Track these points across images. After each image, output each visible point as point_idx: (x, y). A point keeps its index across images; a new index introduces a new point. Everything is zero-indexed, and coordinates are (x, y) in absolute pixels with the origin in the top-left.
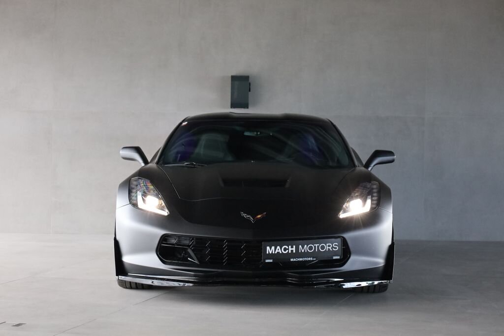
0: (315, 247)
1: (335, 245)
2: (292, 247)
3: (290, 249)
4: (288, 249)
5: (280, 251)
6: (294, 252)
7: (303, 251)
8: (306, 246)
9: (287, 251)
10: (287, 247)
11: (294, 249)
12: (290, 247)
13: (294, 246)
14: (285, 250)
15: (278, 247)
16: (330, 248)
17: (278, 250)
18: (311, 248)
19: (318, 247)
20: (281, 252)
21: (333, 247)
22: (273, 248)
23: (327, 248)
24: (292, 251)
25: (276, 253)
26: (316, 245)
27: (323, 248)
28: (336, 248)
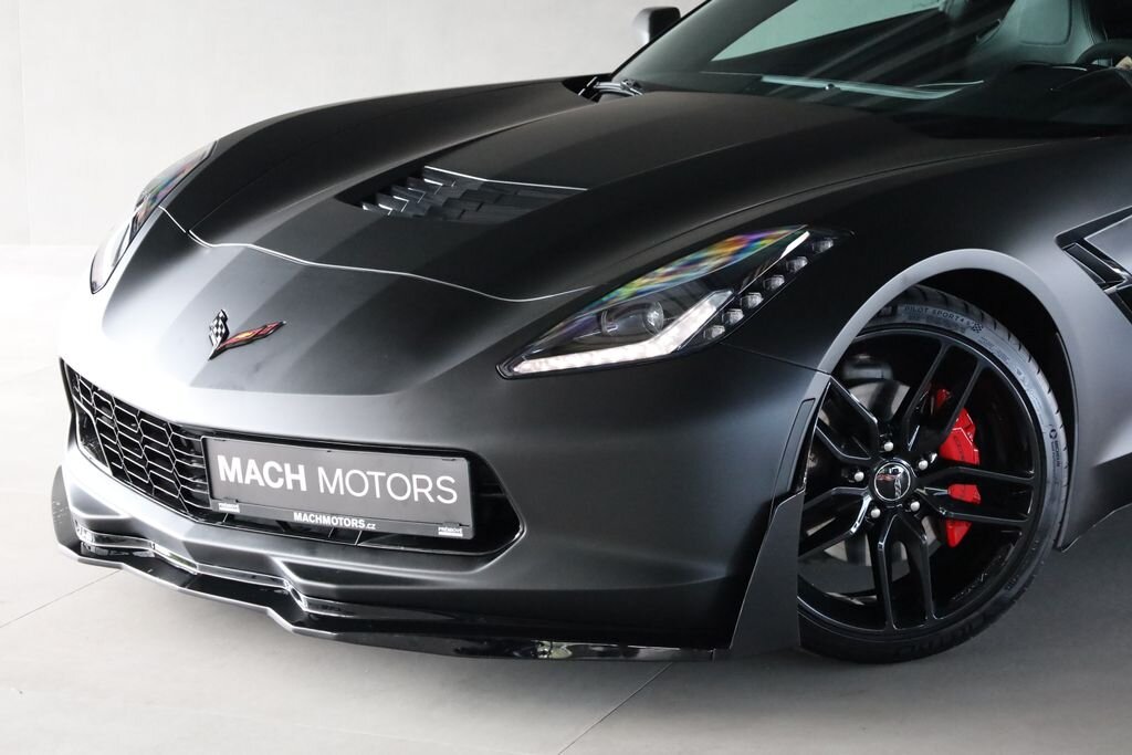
0: (371, 479)
1: (445, 483)
2: (295, 470)
3: (290, 477)
4: (283, 475)
5: (257, 477)
6: (304, 487)
7: (332, 490)
8: (339, 472)
9: (281, 481)
10: (279, 469)
11: (301, 477)
12: (287, 466)
13: (301, 468)
14: (274, 475)
15: (252, 464)
16: (426, 491)
17: (253, 473)
18: (357, 483)
19: (383, 481)
20: (262, 484)
21: (435, 492)
22: (236, 462)
23: (414, 491)
24: (296, 483)
25: (248, 482)
26: (377, 475)
27: (399, 487)
28: (450, 496)
